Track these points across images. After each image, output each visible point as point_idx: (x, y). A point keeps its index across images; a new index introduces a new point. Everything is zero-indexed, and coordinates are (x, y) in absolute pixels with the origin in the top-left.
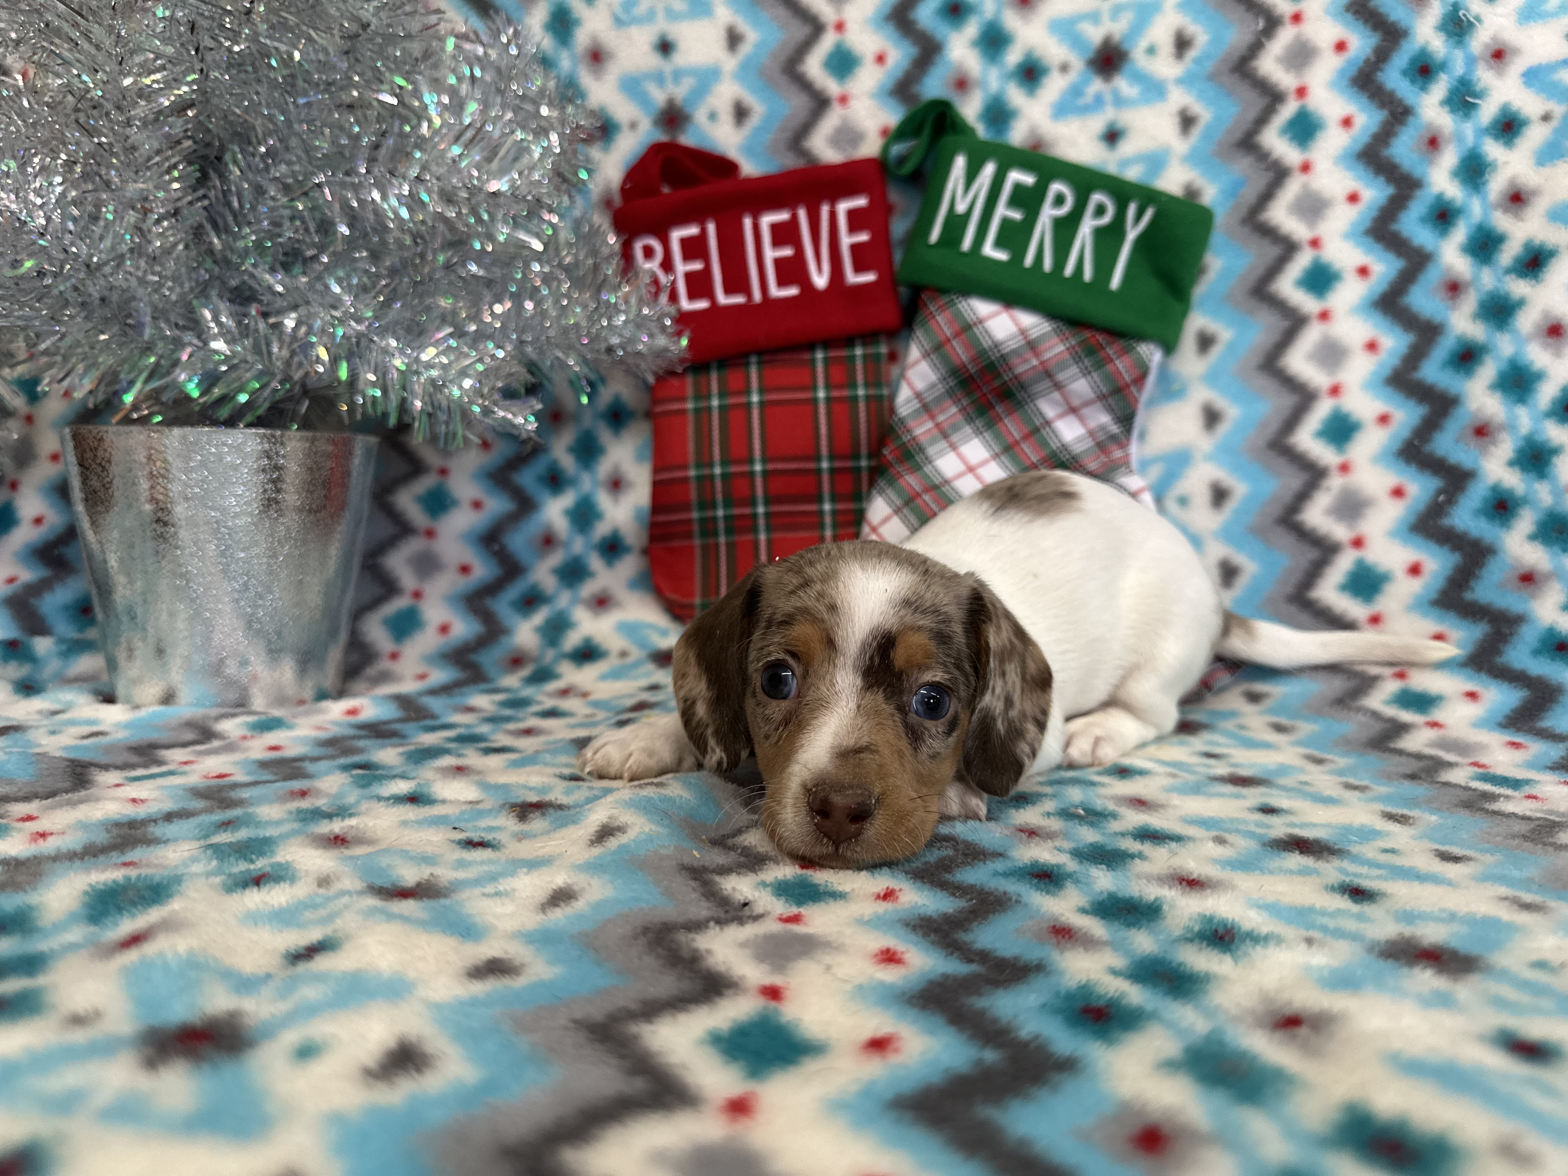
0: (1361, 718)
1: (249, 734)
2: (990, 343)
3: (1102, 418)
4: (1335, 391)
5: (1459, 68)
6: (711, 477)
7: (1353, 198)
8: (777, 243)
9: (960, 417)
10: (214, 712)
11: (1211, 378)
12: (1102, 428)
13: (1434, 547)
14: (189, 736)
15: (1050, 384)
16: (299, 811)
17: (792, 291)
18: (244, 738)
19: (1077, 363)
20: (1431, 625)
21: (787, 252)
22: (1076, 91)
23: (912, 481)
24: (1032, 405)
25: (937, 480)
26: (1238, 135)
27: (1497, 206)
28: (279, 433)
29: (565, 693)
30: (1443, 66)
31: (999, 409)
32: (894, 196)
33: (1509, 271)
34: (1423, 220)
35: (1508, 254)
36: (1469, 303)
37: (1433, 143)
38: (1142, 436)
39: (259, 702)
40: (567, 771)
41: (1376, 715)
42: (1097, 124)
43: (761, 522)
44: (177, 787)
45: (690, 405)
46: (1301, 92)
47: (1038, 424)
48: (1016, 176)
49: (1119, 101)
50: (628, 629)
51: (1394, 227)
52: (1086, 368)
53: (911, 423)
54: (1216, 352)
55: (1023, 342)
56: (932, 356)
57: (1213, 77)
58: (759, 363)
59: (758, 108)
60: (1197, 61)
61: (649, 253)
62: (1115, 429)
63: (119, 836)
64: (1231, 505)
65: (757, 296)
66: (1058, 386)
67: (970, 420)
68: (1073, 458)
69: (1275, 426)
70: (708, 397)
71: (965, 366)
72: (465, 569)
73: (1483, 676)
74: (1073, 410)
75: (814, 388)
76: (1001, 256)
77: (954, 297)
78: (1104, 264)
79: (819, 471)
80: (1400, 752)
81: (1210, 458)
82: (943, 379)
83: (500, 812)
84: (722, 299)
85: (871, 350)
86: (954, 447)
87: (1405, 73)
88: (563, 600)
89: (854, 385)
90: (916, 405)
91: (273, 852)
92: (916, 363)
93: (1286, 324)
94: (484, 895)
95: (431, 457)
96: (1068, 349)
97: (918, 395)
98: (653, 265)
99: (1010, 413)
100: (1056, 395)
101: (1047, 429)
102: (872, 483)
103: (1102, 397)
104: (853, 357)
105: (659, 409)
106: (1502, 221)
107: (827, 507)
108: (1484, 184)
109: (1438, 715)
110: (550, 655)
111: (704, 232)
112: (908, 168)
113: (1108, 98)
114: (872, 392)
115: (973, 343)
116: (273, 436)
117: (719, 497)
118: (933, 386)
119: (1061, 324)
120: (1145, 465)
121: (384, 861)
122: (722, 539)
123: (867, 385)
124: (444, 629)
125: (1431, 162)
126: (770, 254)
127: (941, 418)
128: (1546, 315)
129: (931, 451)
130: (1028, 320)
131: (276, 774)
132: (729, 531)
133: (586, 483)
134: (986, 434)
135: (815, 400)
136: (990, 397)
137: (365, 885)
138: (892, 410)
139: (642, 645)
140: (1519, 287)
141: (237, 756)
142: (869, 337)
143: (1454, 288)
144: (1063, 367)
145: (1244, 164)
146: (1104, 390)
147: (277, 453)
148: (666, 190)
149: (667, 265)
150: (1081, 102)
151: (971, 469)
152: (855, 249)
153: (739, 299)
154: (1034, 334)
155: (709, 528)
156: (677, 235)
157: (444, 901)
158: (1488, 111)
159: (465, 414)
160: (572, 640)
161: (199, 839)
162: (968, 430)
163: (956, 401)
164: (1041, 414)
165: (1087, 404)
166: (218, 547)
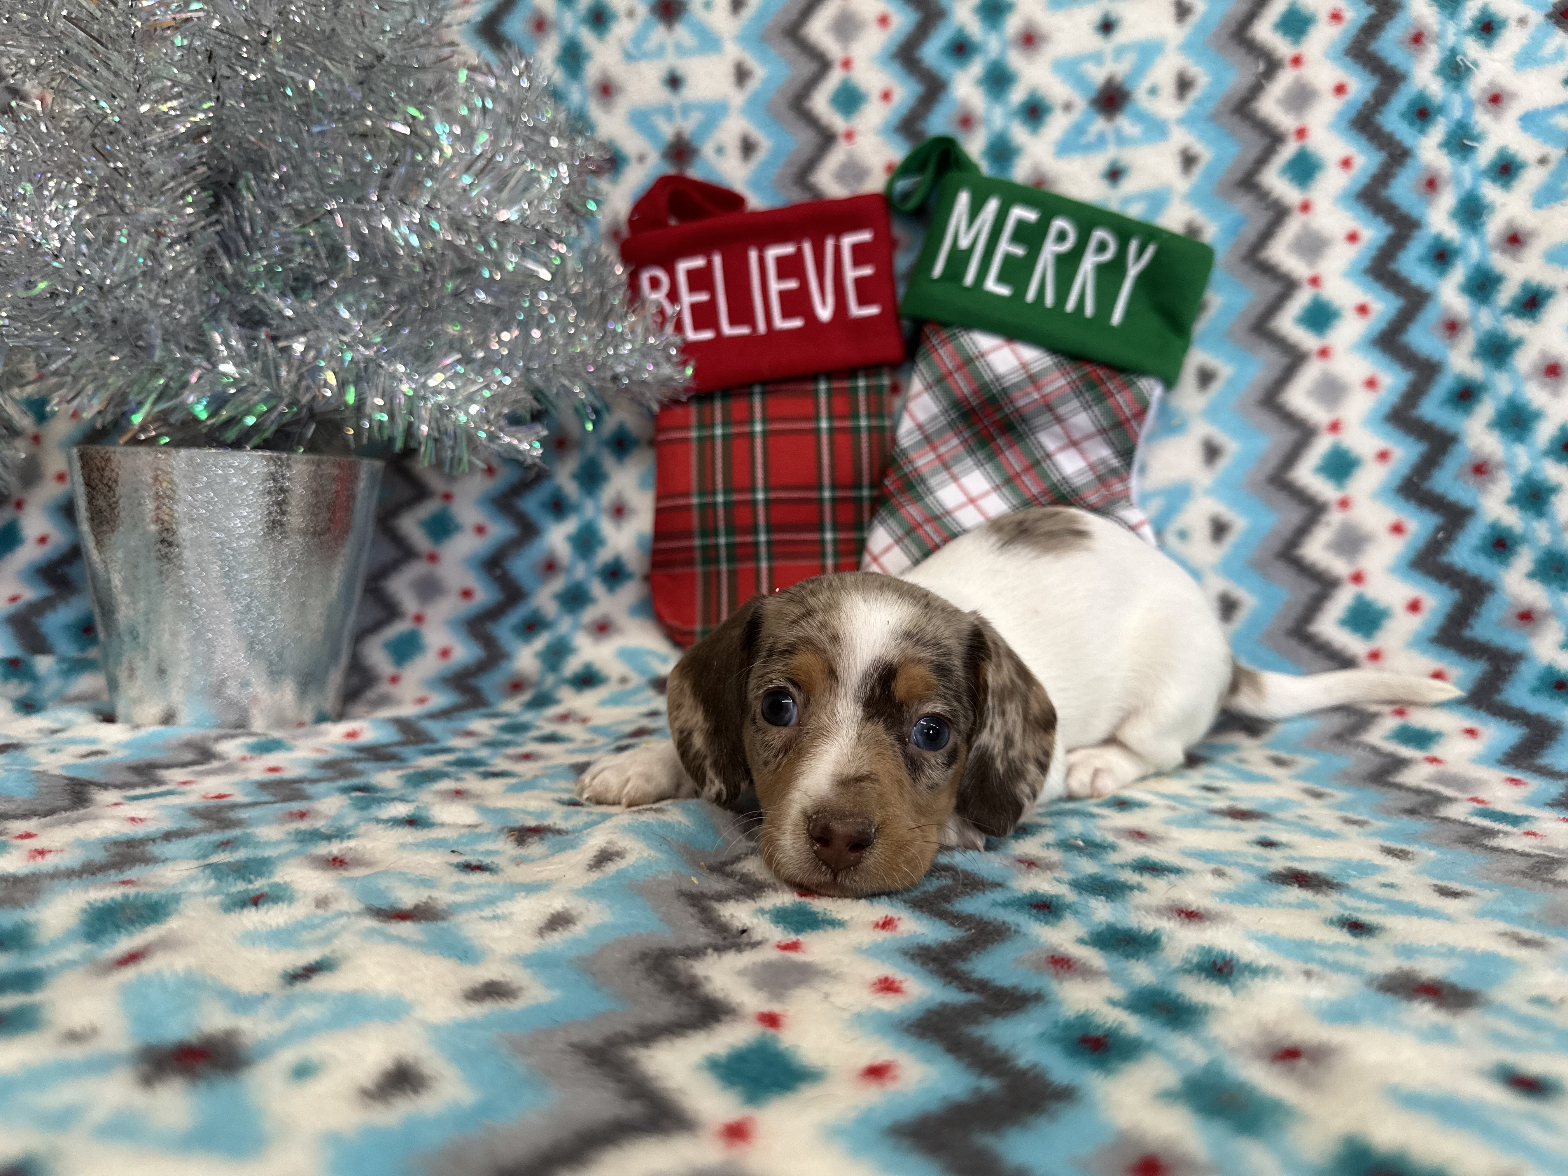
0: (1360, 752)
1: (248, 755)
2: (991, 376)
3: (1103, 452)
4: (1335, 427)
5: (1457, 112)
6: (714, 505)
7: (1353, 237)
8: (782, 275)
9: (961, 449)
10: (215, 733)
11: (1211, 413)
12: (1103, 461)
13: (1433, 583)
14: (189, 756)
15: (1051, 418)
16: (298, 832)
17: (796, 323)
18: (244, 759)
19: (1078, 397)
20: (1430, 662)
21: (792, 284)
22: (1079, 130)
23: (913, 511)
24: (1032, 438)
25: (938, 511)
26: (1239, 175)
27: (1495, 247)
28: (285, 455)
29: (564, 718)
30: (1441, 110)
31: (1001, 441)
32: (899, 231)
33: (1507, 311)
34: (1422, 260)
35: (1506, 294)
36: (1468, 342)
37: (1432, 184)
38: (1143, 470)
39: (258, 724)
40: (566, 796)
41: (1375, 750)
42: (1100, 161)
43: (763, 550)
44: (174, 806)
45: (694, 434)
46: (1301, 133)
47: (1039, 457)
48: (1020, 213)
49: (1122, 140)
50: (628, 655)
51: (1393, 266)
52: (1087, 402)
53: (913, 455)
54: (1216, 387)
55: (1024, 376)
56: (935, 389)
57: (1214, 118)
58: (763, 393)
59: (765, 143)
60: (1198, 102)
61: (655, 283)
62: (1115, 462)
63: (117, 854)
64: (1231, 539)
65: (762, 327)
66: (1059, 420)
67: (971, 452)
68: (1073, 491)
69: (1274, 461)
70: (712, 426)
71: (967, 399)
72: (467, 594)
73: (1482, 714)
74: (1074, 444)
75: (817, 418)
76: (1004, 291)
77: (957, 331)
78: (1106, 299)
79: (821, 501)
80: (1400, 787)
81: (1209, 492)
82: (945, 412)
83: (498, 836)
84: (728, 330)
85: (874, 382)
86: (955, 478)
87: (1403, 116)
88: (565, 625)
89: (856, 417)
90: (917, 436)
91: (271, 873)
92: (918, 395)
93: (1285, 361)
94: (482, 918)
95: (436, 482)
96: (1069, 383)
97: (920, 427)
98: (659, 296)
99: (1011, 446)
100: (1057, 429)
101: (1048, 462)
102: (873, 513)
103: (1102, 431)
104: (856, 389)
105: (662, 437)
106: (1500, 262)
107: (829, 536)
108: (1482, 225)
109: (1436, 751)
110: (550, 680)
111: (710, 264)
112: (912, 204)
113: (1111, 137)
114: (875, 423)
115: (975, 376)
116: (280, 459)
117: (721, 525)
118: (934, 418)
119: (1062, 359)
120: (1145, 498)
121: (383, 883)
122: (724, 567)
123: (869, 416)
124: (445, 653)
125: (1429, 203)
126: (775, 286)
127: (942, 450)
128: (1544, 354)
129: (932, 482)
130: (1031, 355)
131: (275, 795)
132: (730, 559)
133: (589, 509)
134: (987, 466)
135: (818, 431)
136: (992, 430)
137: (362, 906)
138: (894, 441)
139: (642, 671)
140: (1516, 327)
141: (237, 777)
142: (872, 369)
143: (1453, 327)
144: (1064, 401)
145: (1244, 203)
146: (1105, 424)
147: (283, 476)
148: (673, 222)
149: (673, 296)
150: (1084, 140)
151: (972, 501)
152: (859, 282)
153: (743, 330)
154: (1035, 368)
155: (710, 555)
156: (683, 267)
157: (441, 924)
158: (1485, 154)
159: (471, 439)
160: (572, 666)
161: (197, 859)
162: (969, 462)
163: (958, 433)
164: (1042, 447)
165: (1088, 437)
166: (222, 568)
